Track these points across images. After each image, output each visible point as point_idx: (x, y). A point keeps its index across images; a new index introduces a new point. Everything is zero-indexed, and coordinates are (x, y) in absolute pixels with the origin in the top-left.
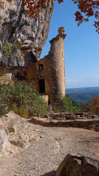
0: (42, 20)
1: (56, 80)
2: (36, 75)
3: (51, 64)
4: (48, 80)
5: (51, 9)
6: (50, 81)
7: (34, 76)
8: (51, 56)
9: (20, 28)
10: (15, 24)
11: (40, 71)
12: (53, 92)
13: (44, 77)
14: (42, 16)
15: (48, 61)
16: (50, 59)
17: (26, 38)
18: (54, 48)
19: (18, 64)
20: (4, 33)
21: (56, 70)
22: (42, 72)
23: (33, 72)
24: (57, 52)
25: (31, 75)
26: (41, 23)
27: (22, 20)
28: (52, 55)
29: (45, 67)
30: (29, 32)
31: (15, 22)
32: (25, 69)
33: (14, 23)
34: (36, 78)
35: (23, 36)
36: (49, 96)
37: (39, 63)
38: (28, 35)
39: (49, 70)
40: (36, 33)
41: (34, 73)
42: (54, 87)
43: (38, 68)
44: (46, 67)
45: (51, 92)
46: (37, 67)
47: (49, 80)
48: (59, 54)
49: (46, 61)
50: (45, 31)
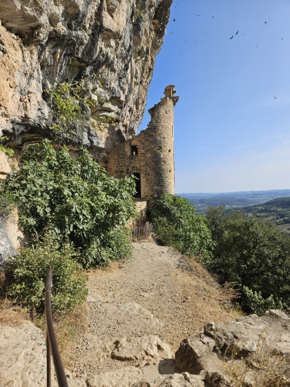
0: (136, 78)
1: (160, 174)
2: (125, 165)
3: (153, 146)
4: (146, 175)
5: (150, 70)
6: (150, 177)
7: (121, 166)
8: (152, 132)
9: (96, 70)
10: (83, 53)
11: (132, 157)
12: (156, 196)
13: (140, 170)
14: (136, 70)
15: (146, 140)
16: (151, 136)
17: (108, 98)
18: (158, 117)
19: (92, 142)
20: (57, 66)
21: (162, 156)
22: (137, 159)
23: (120, 160)
24: (162, 124)
25: (116, 165)
26: (135, 83)
27: (98, 50)
28: (155, 129)
29: (141, 151)
30: (113, 85)
31: (83, 47)
32: (105, 154)
33: (81, 50)
34: (125, 170)
35: (101, 90)
36: (147, 204)
37: (130, 143)
38: (111, 91)
39: (149, 155)
40: (126, 93)
41: (122, 161)
42: (156, 188)
43: (129, 153)
44: (143, 151)
45: (151, 196)
46: (128, 150)
47: (149, 174)
48: (166, 128)
49: (143, 140)
50: (140, 101)
